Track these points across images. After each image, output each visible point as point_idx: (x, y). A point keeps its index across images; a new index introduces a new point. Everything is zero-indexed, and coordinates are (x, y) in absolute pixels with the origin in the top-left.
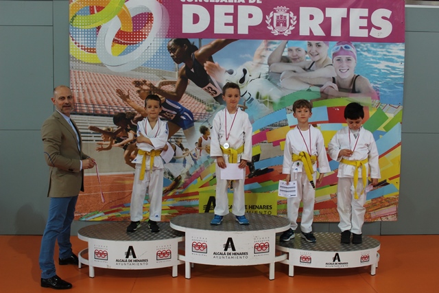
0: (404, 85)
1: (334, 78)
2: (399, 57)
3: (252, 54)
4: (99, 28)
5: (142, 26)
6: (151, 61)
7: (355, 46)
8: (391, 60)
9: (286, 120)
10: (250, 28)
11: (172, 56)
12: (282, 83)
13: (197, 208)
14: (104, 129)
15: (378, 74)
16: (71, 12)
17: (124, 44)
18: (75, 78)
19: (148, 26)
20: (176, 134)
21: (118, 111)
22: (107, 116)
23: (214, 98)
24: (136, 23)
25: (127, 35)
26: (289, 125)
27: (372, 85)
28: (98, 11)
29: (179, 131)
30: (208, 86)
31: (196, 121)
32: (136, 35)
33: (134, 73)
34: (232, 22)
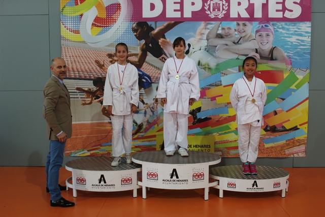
0: (311, 54)
1: (256, 49)
2: (307, 32)
3: (195, 32)
4: (81, 15)
5: (113, 13)
7: (273, 25)
8: (301, 35)
9: (221, 81)
10: (193, 13)
11: (135, 35)
12: (217, 53)
13: (154, 147)
14: (86, 89)
15: (291, 46)
16: (61, 4)
17: (100, 26)
18: (65, 52)
19: (117, 13)
21: (96, 76)
22: (89, 80)
24: (109, 11)
25: (102, 20)
26: (223, 85)
28: (81, 3)
30: (162, 56)
31: (153, 83)
32: (109, 20)
33: (108, 48)
34: (179, 9)
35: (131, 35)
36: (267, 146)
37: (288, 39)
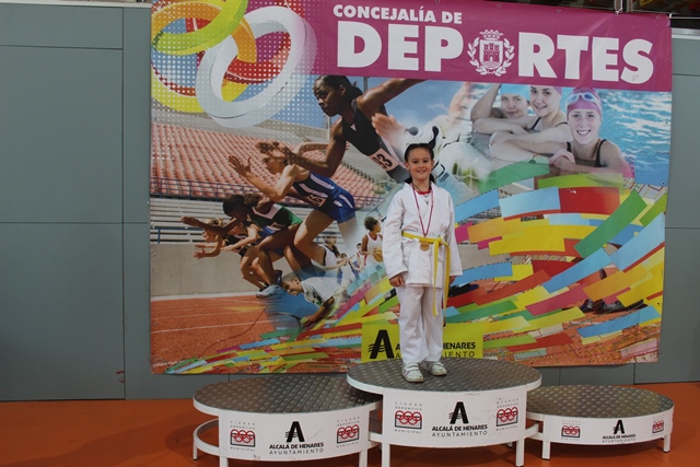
0: (670, 155)
1: (568, 144)
2: (663, 113)
3: (447, 104)
4: (201, 55)
5: (272, 54)
6: (286, 111)
7: (600, 95)
9: (498, 208)
10: (444, 62)
11: (320, 104)
12: (492, 150)
13: (358, 350)
14: (207, 221)
15: (632, 138)
16: (154, 27)
17: (243, 82)
18: (160, 137)
19: (282, 55)
20: (326, 230)
21: (231, 192)
22: (213, 200)
23: (388, 172)
24: (263, 49)
25: (248, 67)
26: (503, 216)
27: (624, 155)
28: (199, 27)
29: (331, 226)
30: (378, 153)
31: (358, 209)
32: (262, 68)
33: (259, 130)
34: (415, 52)
35: (310, 102)
36: (586, 341)
37: (629, 126)
